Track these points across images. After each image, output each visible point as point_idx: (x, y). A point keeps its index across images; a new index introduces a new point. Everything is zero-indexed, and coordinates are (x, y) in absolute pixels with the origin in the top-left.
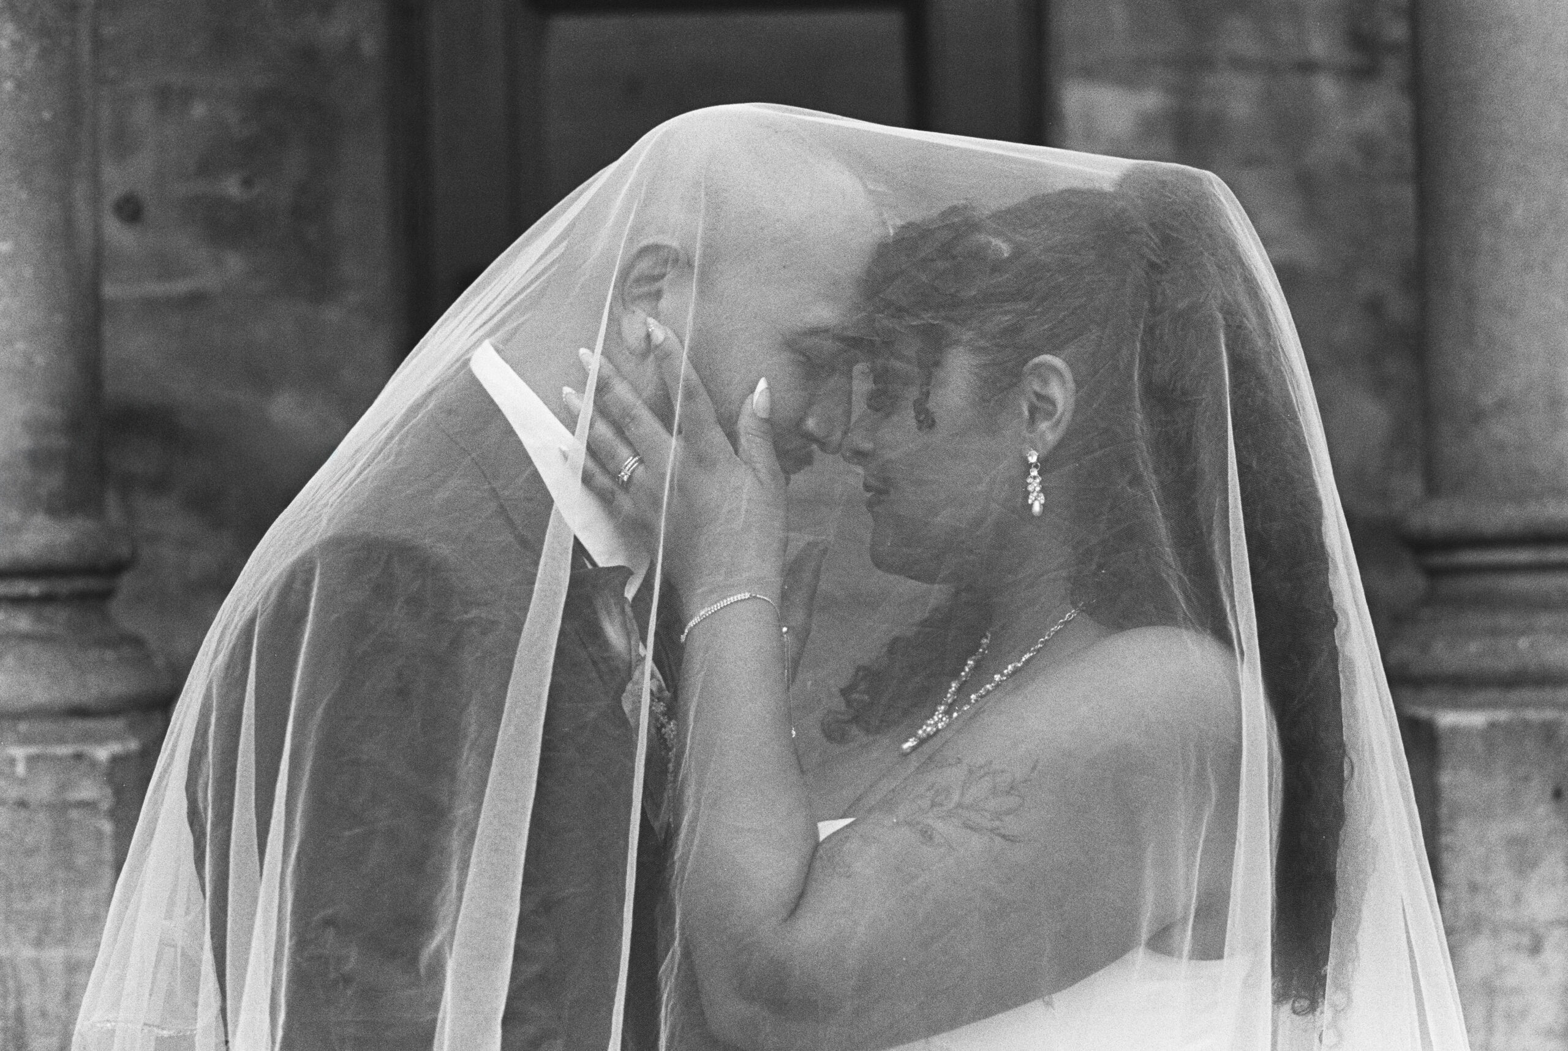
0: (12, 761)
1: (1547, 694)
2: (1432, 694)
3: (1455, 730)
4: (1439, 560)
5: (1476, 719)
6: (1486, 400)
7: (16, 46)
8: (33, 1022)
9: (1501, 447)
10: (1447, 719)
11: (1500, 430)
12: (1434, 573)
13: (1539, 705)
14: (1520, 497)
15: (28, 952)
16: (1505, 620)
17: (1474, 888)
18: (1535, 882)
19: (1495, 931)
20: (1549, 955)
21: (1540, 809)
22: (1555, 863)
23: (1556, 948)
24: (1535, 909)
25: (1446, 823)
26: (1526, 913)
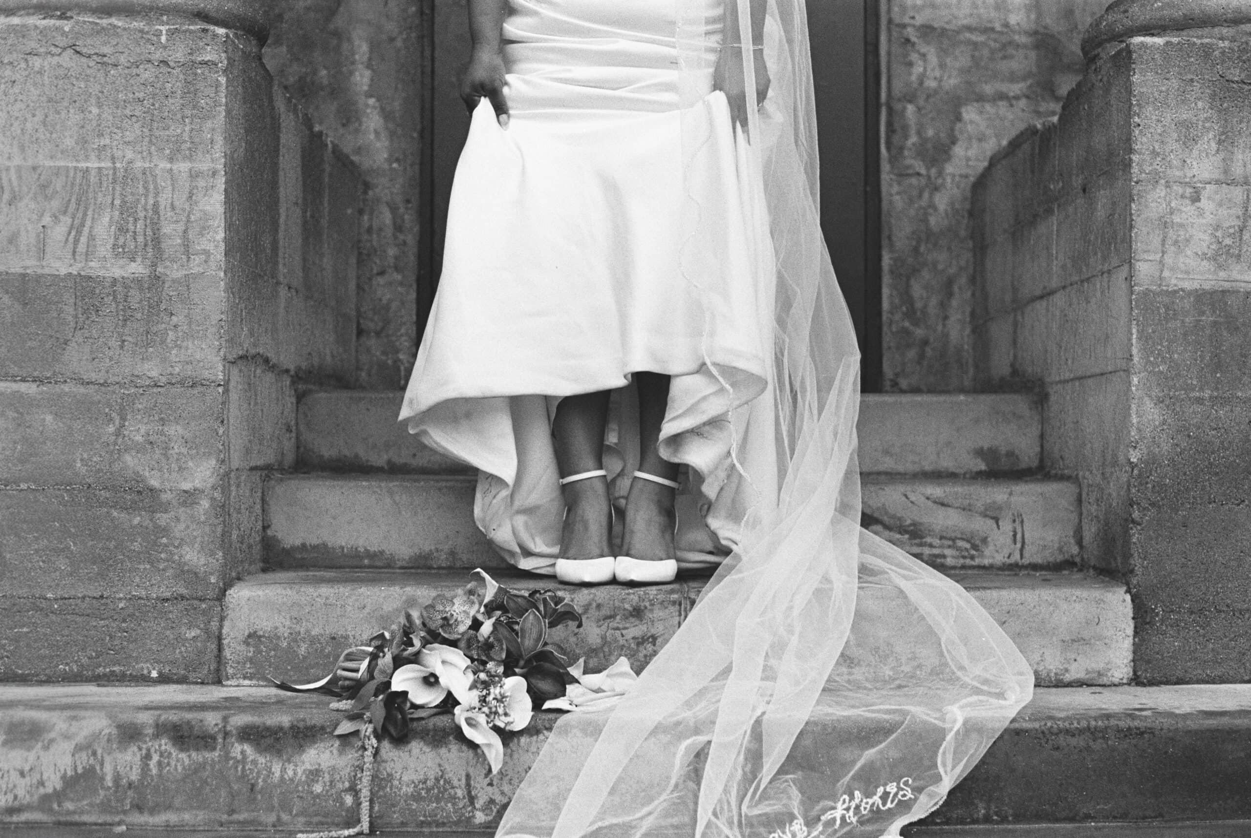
0: (158, 34)
1: (1209, 30)
3: (1143, 45)
8: (166, 213)
10: (1136, 40)
13: (1202, 36)
15: (164, 165)
17: (1155, 154)
18: (1195, 152)
19: (1168, 185)
20: (1204, 203)
21: (1200, 104)
22: (1208, 142)
23: (1209, 198)
24: (1195, 171)
25: (1136, 109)
26: (1189, 174)
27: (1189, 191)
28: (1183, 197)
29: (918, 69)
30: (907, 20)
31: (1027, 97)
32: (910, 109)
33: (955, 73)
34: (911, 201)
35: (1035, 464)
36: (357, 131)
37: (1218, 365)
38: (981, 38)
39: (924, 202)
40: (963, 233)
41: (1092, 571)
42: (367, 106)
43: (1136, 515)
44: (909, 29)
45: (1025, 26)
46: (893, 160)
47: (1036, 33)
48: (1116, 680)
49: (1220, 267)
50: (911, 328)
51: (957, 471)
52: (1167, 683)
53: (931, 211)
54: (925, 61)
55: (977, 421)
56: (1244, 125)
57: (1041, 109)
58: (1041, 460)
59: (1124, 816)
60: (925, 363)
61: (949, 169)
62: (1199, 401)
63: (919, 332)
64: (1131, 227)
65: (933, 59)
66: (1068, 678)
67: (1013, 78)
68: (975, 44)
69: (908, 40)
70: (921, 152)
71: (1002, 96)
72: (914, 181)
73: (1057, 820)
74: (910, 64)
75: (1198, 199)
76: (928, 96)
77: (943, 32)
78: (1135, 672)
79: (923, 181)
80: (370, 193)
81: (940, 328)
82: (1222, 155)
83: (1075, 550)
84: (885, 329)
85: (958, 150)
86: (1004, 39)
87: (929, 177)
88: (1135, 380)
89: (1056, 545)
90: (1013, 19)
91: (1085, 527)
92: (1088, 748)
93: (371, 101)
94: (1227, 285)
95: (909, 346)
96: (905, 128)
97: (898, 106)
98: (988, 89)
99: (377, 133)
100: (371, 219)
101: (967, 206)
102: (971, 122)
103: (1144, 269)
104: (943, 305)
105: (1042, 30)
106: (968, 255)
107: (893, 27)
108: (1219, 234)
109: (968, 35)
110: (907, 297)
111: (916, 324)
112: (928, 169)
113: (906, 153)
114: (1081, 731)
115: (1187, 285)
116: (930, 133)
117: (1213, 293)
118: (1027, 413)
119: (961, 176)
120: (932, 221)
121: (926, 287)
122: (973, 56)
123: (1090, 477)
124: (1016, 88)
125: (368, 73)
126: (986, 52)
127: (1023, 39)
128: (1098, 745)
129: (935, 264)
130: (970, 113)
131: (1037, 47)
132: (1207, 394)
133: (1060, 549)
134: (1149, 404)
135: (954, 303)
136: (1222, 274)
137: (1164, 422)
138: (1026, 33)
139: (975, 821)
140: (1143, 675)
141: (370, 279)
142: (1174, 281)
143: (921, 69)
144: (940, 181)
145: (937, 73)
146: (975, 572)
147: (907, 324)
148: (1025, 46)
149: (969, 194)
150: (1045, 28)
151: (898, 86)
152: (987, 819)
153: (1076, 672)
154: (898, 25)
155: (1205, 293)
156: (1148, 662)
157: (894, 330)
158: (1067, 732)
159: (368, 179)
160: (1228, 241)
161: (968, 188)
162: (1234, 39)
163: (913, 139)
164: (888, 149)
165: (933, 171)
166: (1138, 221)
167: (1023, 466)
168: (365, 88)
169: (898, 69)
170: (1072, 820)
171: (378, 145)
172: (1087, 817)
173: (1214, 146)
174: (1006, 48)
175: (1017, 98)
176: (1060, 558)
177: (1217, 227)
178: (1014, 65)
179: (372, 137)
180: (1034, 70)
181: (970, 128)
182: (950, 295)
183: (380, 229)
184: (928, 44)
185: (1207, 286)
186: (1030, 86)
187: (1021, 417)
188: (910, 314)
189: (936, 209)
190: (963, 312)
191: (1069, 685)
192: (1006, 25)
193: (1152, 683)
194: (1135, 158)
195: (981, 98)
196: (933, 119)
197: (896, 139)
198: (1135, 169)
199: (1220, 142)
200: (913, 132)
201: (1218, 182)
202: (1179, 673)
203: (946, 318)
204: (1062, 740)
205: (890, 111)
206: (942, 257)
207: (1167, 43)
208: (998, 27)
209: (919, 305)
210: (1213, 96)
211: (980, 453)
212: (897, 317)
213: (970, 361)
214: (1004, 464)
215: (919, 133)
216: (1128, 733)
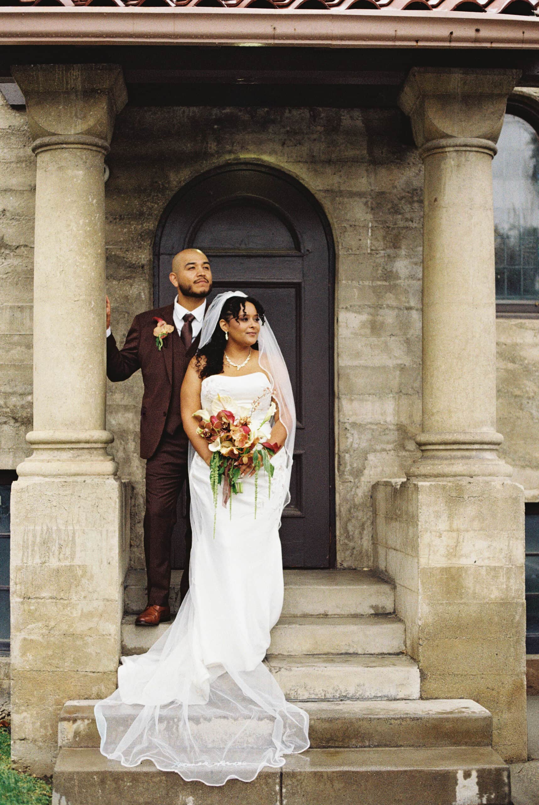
1: (445, 479)
2: (420, 478)
3: (422, 486)
4: (423, 448)
5: (427, 484)
6: (435, 411)
7: (94, 319)
9: (438, 422)
10: (420, 484)
11: (437, 417)
12: (422, 451)
13: (442, 481)
14: (440, 434)
16: (436, 462)
17: (426, 522)
18: (440, 521)
19: (431, 532)
20: (443, 538)
21: (442, 505)
22: (445, 517)
23: (445, 536)
24: (440, 527)
25: (420, 507)
26: (438, 528)
27: (438, 534)
28: (436, 536)
29: (350, 440)
30: (346, 421)
31: (394, 450)
32: (347, 456)
33: (365, 441)
34: (348, 492)
35: (392, 611)
36: (129, 466)
37: (449, 592)
38: (375, 427)
39: (353, 493)
40: (368, 505)
41: (409, 657)
42: (133, 456)
43: (421, 642)
44: (347, 424)
45: (393, 422)
46: (340, 476)
47: (397, 425)
48: (415, 698)
49: (449, 559)
50: (348, 543)
51: (363, 613)
52: (432, 699)
53: (355, 496)
54: (353, 436)
55: (371, 595)
56: (457, 511)
57: (399, 455)
58: (394, 610)
59: (413, 746)
60: (354, 556)
61: (363, 479)
62: (442, 604)
63: (351, 544)
64: (418, 546)
65: (356, 436)
66: (398, 697)
67: (388, 443)
68: (373, 430)
69: (346, 428)
70: (351, 474)
71: (384, 450)
72: (349, 484)
73: (392, 747)
74: (347, 438)
75: (441, 537)
76: (355, 451)
77: (360, 425)
78: (421, 695)
79: (352, 484)
80: (135, 491)
81: (359, 542)
82: (449, 522)
83: (404, 648)
84: (338, 542)
85: (366, 472)
86: (385, 427)
87: (355, 483)
88: (420, 597)
89: (397, 646)
90: (388, 419)
91: (407, 640)
92: (401, 724)
93: (135, 455)
94: (451, 565)
95: (347, 550)
96: (345, 464)
97: (342, 455)
98: (378, 447)
99: (137, 466)
100: (135, 502)
101: (370, 493)
102: (372, 460)
103: (423, 561)
104: (361, 533)
105: (399, 423)
106: (371, 513)
107: (340, 423)
108: (448, 548)
109: (369, 426)
110: (346, 531)
111: (350, 541)
112: (354, 479)
113: (345, 473)
114: (398, 719)
115: (438, 566)
116: (355, 465)
117: (446, 568)
118: (389, 592)
119: (367, 482)
120: (356, 500)
121: (354, 526)
122: (372, 435)
123: (408, 624)
124: (390, 446)
125: (134, 443)
126: (378, 433)
127: (392, 427)
128: (404, 723)
129: (357, 517)
130: (371, 457)
131: (398, 430)
132: (444, 602)
133: (399, 647)
134: (424, 606)
135: (365, 532)
136: (449, 562)
137: (430, 611)
138: (394, 425)
139: (365, 747)
140: (424, 696)
141: (135, 525)
142: (433, 564)
143: (351, 440)
144: (359, 484)
145: (358, 441)
146: (368, 656)
147: (346, 541)
148: (393, 430)
149: (370, 489)
150: (401, 422)
151: (342, 447)
152: (369, 747)
153: (401, 695)
154: (342, 423)
155: (443, 568)
156: (425, 692)
157: (341, 543)
158: (394, 719)
159: (134, 485)
160: (451, 550)
161: (371, 486)
162: (453, 482)
163: (348, 468)
164: (339, 472)
165: (356, 480)
166: (421, 545)
167: (388, 612)
168: (133, 450)
169: (342, 440)
170: (397, 746)
171: (138, 472)
172: (401, 746)
173: (447, 518)
174: (385, 431)
175: (390, 450)
176: (398, 651)
177: (448, 546)
178: (388, 437)
179: (135, 468)
180: (397, 439)
181: (371, 463)
182: (363, 529)
183: (138, 505)
184: (354, 429)
185: (444, 566)
186: (396, 445)
187: (387, 594)
188: (348, 537)
189: (357, 495)
190: (369, 536)
191: (398, 700)
192: (386, 422)
193: (427, 699)
194: (419, 523)
195: (375, 451)
196: (357, 460)
197: (341, 468)
198: (419, 527)
199: (448, 517)
200: (348, 465)
201: (448, 531)
202: (436, 696)
203: (362, 538)
204: (393, 721)
205: (339, 456)
206: (360, 514)
207: (431, 485)
208: (382, 423)
209: (351, 533)
210: (447, 502)
211: (372, 607)
212: (342, 539)
213: (372, 555)
214: (380, 611)
215: (351, 466)
216: (413, 719)
